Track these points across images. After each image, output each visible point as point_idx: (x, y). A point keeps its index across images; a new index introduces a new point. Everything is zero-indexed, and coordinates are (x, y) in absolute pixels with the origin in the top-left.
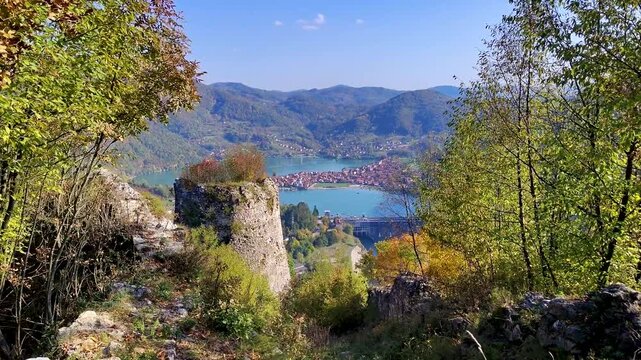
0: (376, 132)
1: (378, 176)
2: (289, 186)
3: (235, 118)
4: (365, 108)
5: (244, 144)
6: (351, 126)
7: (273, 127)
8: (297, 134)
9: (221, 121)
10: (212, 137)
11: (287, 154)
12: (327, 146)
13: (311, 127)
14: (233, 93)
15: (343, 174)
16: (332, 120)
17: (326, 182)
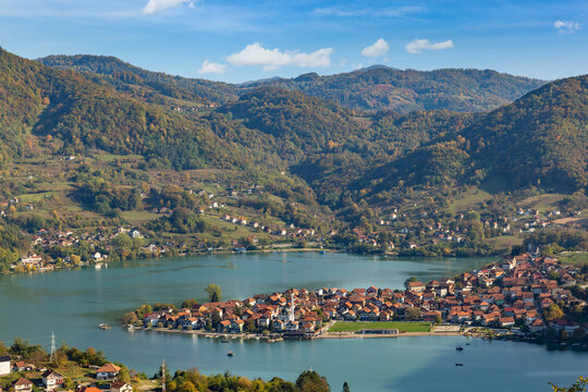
0: (485, 185)
1: (509, 300)
2: (259, 330)
3: (100, 145)
4: (453, 120)
5: (127, 215)
6: (417, 168)
7: (206, 171)
8: (269, 188)
9: (62, 152)
10: (38, 198)
11: (245, 243)
12: (355, 220)
13: (307, 171)
14: (95, 80)
15: (410, 296)
16: (364, 152)
17: (362, 317)
